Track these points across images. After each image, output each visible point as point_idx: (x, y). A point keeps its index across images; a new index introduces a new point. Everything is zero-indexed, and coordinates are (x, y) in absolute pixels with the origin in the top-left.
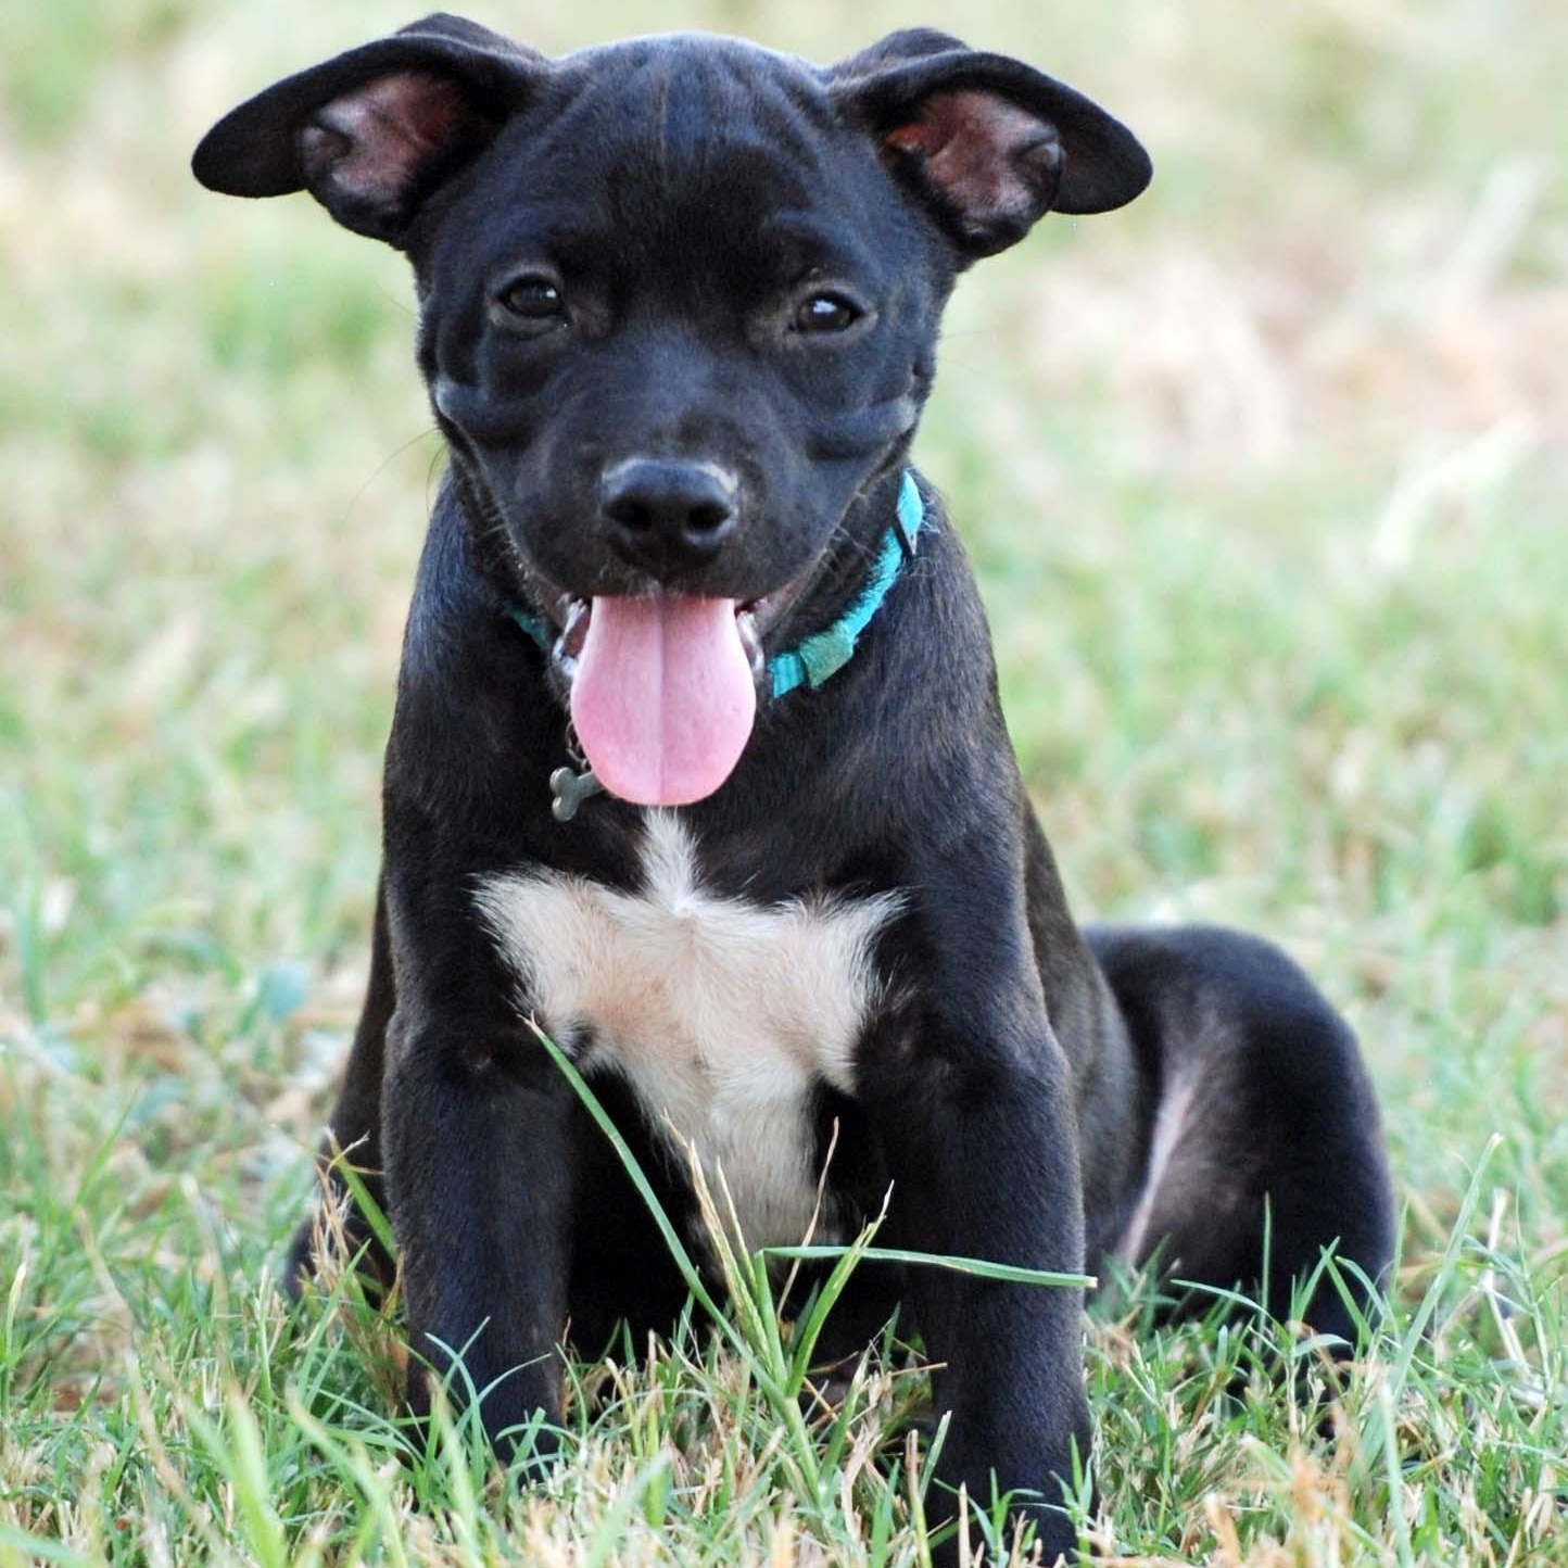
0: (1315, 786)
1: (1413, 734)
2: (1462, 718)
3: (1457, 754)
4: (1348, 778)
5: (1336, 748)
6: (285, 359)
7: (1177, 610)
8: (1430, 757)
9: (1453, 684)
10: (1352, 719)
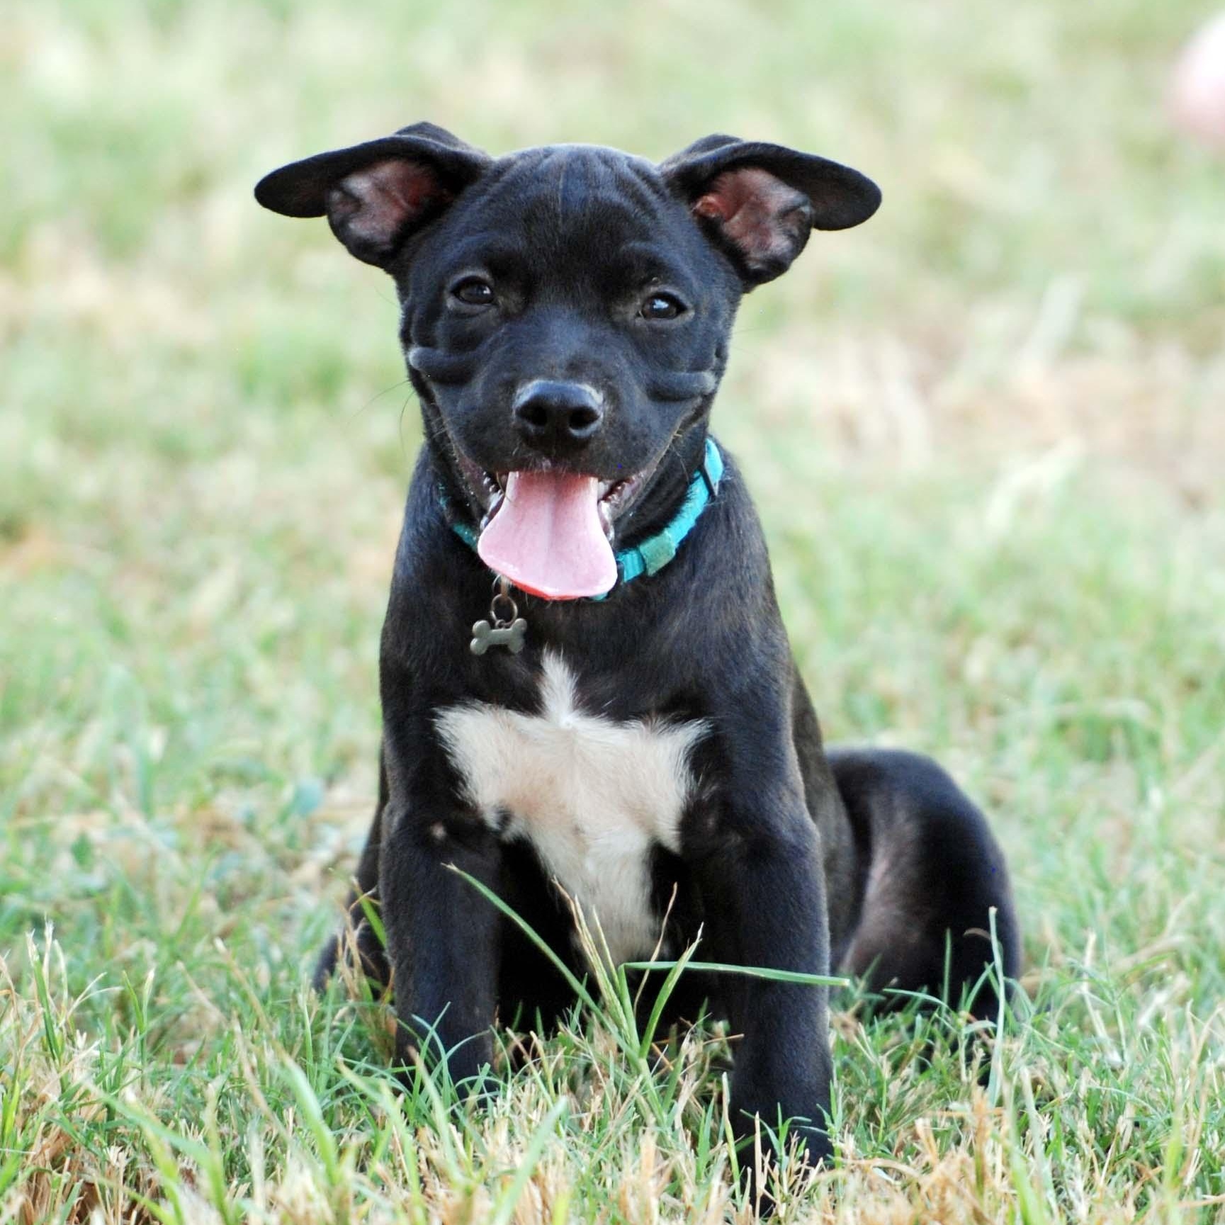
0: (953, 673)
1: (1016, 641)
2: (1047, 630)
3: (1045, 653)
4: (976, 668)
5: (967, 649)
6: (286, 399)
7: (863, 560)
8: (1027, 655)
9: (1040, 609)
10: (977, 631)
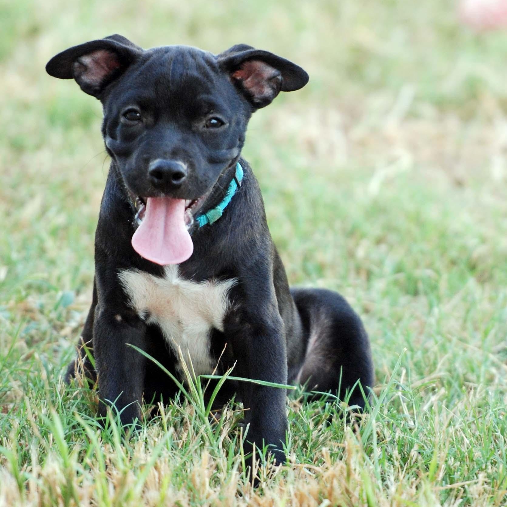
0: (351, 255)
1: (379, 241)
2: (392, 238)
3: (391, 247)
4: (361, 253)
5: (357, 245)
7: (314, 204)
8: (383, 247)
9: (390, 228)
10: (363, 236)
